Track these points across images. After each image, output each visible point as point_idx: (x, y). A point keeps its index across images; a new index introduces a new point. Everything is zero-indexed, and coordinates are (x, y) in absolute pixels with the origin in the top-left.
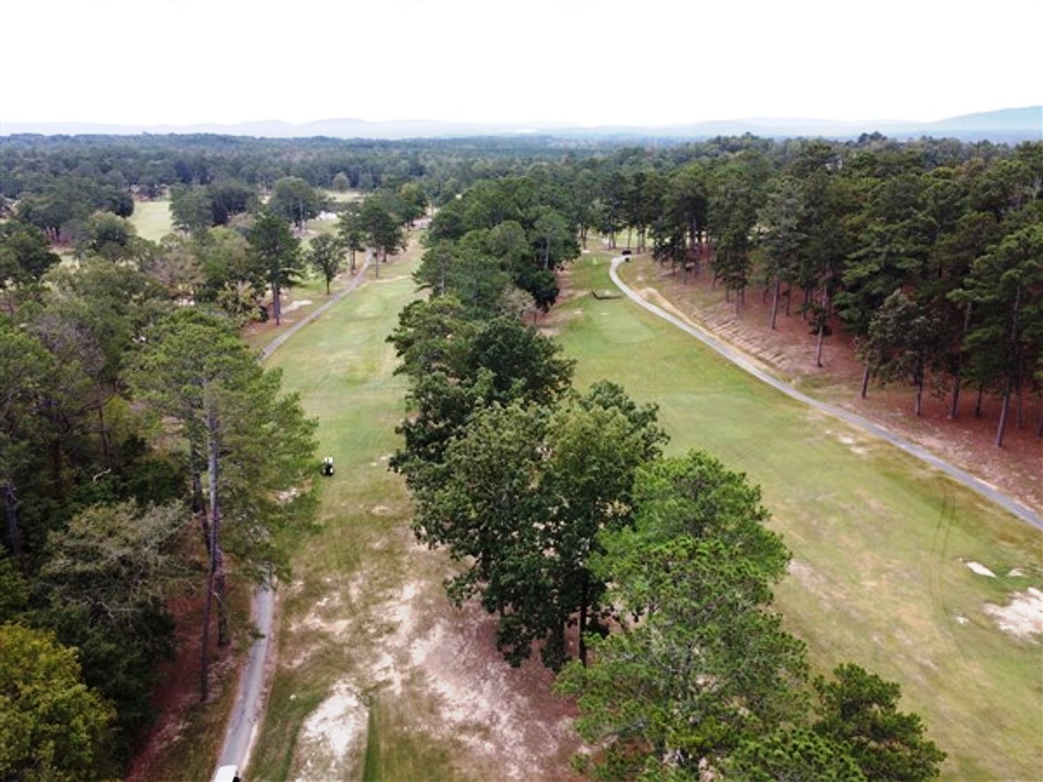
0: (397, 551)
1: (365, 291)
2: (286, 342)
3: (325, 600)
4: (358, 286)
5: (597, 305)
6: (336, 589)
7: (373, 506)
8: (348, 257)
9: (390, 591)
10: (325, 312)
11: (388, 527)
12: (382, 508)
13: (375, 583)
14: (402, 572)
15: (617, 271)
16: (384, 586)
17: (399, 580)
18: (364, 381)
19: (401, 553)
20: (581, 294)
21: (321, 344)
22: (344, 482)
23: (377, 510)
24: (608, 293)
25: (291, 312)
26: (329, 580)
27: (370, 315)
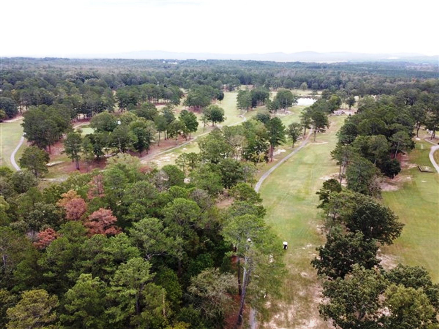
0: (309, 299)
1: (308, 148)
2: (274, 171)
3: (278, 315)
4: (306, 144)
5: (420, 175)
6: (283, 311)
7: (301, 271)
8: (303, 130)
9: (304, 321)
10: (291, 157)
11: (306, 285)
12: (305, 274)
13: (298, 313)
14: (310, 312)
15: (434, 155)
16: (302, 317)
17: (308, 316)
18: (303, 199)
19: (311, 302)
20: (412, 166)
21: (288, 175)
22: (291, 255)
23: (303, 274)
24: (427, 168)
25: (278, 155)
26: (280, 305)
27: (310, 162)
